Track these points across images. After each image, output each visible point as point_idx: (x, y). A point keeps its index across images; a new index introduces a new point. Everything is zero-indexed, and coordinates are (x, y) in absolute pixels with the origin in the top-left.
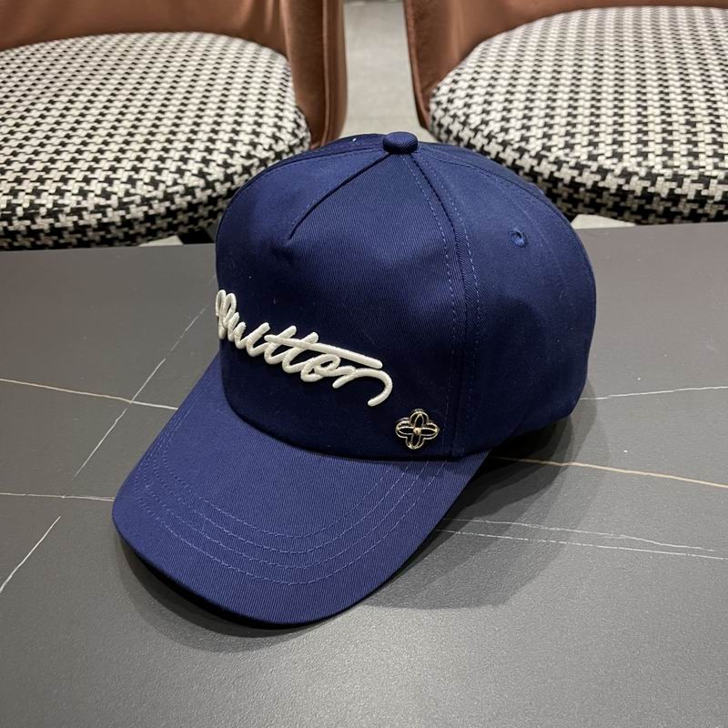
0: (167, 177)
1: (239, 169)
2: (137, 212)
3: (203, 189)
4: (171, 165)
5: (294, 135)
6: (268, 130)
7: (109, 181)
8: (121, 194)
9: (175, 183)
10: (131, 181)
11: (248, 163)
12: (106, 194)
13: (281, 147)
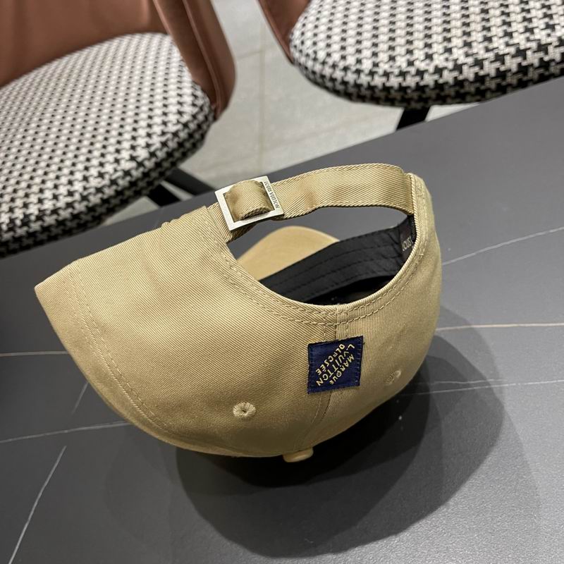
0: (109, 168)
1: (158, 145)
2: (95, 199)
3: (137, 169)
4: (110, 158)
5: (194, 105)
6: (173, 108)
7: (70, 183)
8: (81, 190)
9: (116, 171)
10: (85, 179)
11: (164, 139)
12: (70, 194)
13: (186, 118)
